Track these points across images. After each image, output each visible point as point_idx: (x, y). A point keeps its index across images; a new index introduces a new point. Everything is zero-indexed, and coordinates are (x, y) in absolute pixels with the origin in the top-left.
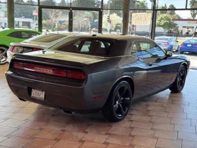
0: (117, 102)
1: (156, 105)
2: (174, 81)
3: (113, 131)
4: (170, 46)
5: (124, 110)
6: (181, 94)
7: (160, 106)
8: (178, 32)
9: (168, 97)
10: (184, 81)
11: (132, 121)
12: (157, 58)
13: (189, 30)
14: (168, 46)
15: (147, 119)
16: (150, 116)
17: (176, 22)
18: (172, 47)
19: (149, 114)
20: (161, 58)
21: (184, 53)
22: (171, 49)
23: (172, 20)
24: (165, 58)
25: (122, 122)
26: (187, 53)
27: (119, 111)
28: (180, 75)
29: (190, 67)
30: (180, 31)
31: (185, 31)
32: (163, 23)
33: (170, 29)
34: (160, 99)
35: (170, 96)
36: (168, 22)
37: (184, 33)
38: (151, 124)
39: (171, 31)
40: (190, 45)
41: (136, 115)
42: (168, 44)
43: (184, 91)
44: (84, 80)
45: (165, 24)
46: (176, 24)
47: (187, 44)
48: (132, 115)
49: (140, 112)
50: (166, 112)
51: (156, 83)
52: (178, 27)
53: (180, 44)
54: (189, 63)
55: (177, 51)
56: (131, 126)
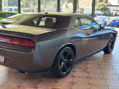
0: (62, 63)
1: (93, 64)
2: (106, 45)
3: (58, 86)
4: (105, 22)
5: (68, 69)
6: (111, 54)
7: (96, 64)
8: (110, 14)
9: (102, 56)
10: (114, 45)
11: (74, 77)
12: (94, 30)
13: (117, 12)
14: (104, 22)
15: (86, 74)
16: (88, 72)
17: (108, 7)
18: (106, 22)
19: (88, 71)
20: (97, 29)
21: (114, 26)
22: (105, 24)
23: (106, 6)
24: (100, 30)
25: (66, 78)
26: (116, 26)
27: (64, 69)
28: (110, 41)
29: (117, 36)
30: (111, 13)
31: (114, 13)
32: (101, 8)
33: (105, 12)
34: (96, 58)
35: (104, 56)
36: (104, 7)
37: (114, 14)
38: (88, 79)
39: (106, 13)
40: (118, 21)
41: (77, 72)
42: (104, 20)
43: (113, 52)
44: (33, 47)
45: (102, 8)
46: (109, 9)
47: (115, 21)
48: (75, 71)
49: (81, 69)
50: (100, 69)
51: (94, 47)
52: (110, 10)
53: (111, 21)
54: (117, 32)
55: (109, 25)
56: (73, 81)
